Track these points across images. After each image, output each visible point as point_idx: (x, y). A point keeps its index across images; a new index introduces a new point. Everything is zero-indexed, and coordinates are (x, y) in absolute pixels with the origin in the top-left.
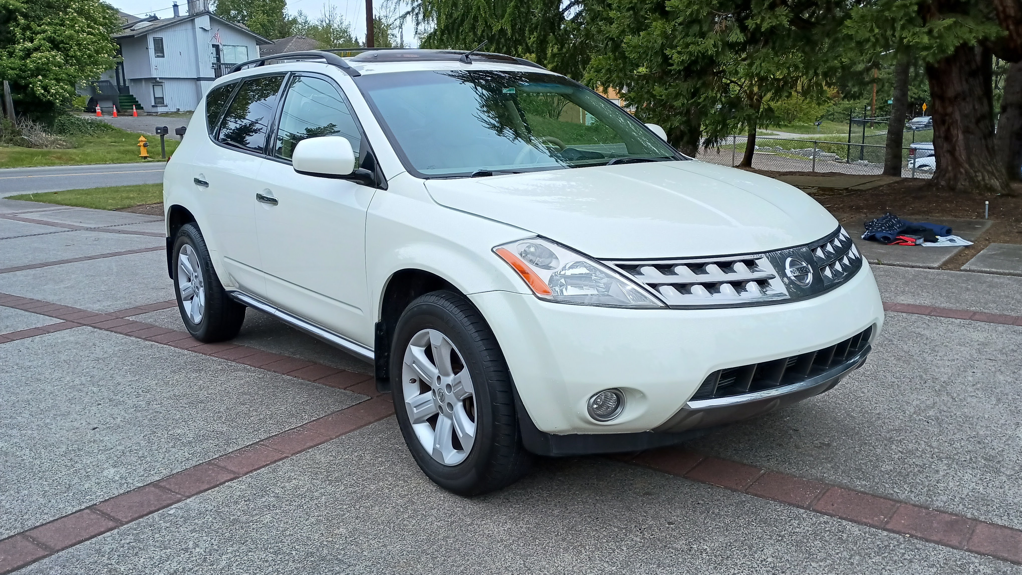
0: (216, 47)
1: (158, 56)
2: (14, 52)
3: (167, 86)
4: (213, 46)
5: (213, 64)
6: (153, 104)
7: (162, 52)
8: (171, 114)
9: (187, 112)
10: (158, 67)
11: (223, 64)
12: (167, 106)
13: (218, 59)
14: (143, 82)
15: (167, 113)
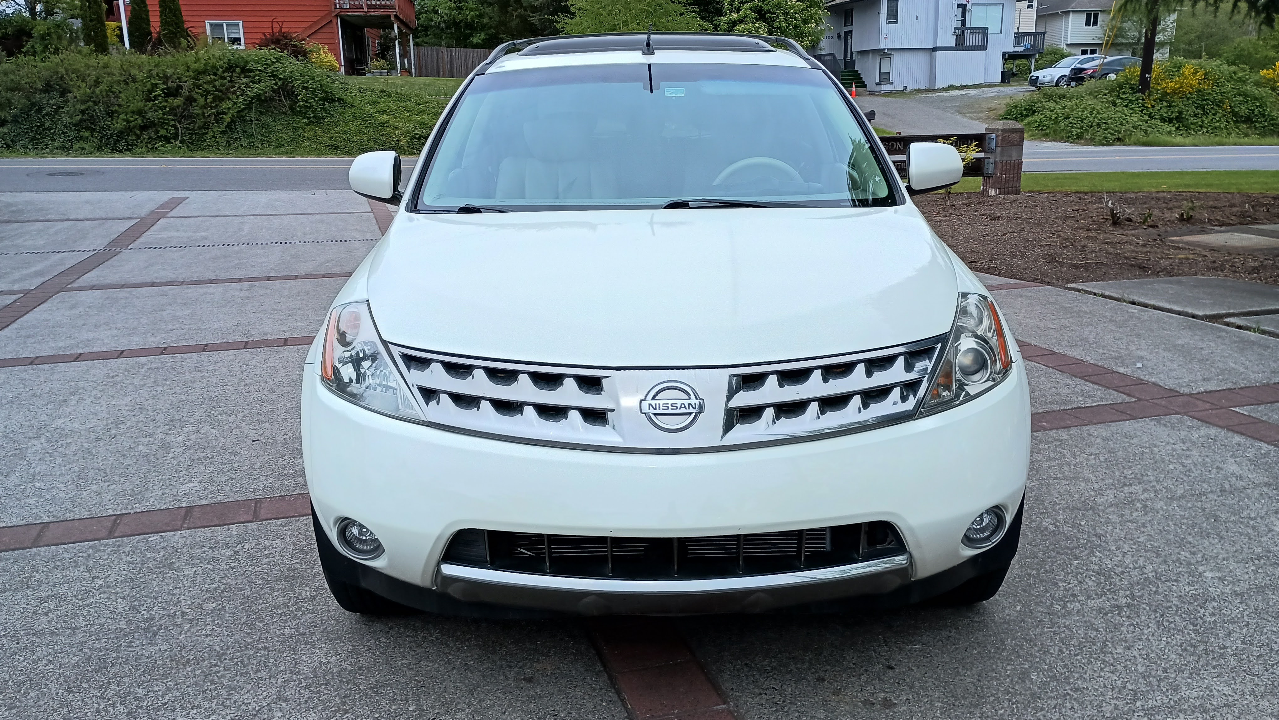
0: (963, 7)
1: (890, 23)
2: (719, 25)
3: (897, 58)
4: (959, 6)
5: (955, 29)
6: (877, 81)
7: (896, 16)
8: (895, 93)
9: (916, 90)
10: (889, 36)
11: (968, 29)
12: (892, 83)
13: (963, 23)
14: (871, 55)
15: (891, 92)
